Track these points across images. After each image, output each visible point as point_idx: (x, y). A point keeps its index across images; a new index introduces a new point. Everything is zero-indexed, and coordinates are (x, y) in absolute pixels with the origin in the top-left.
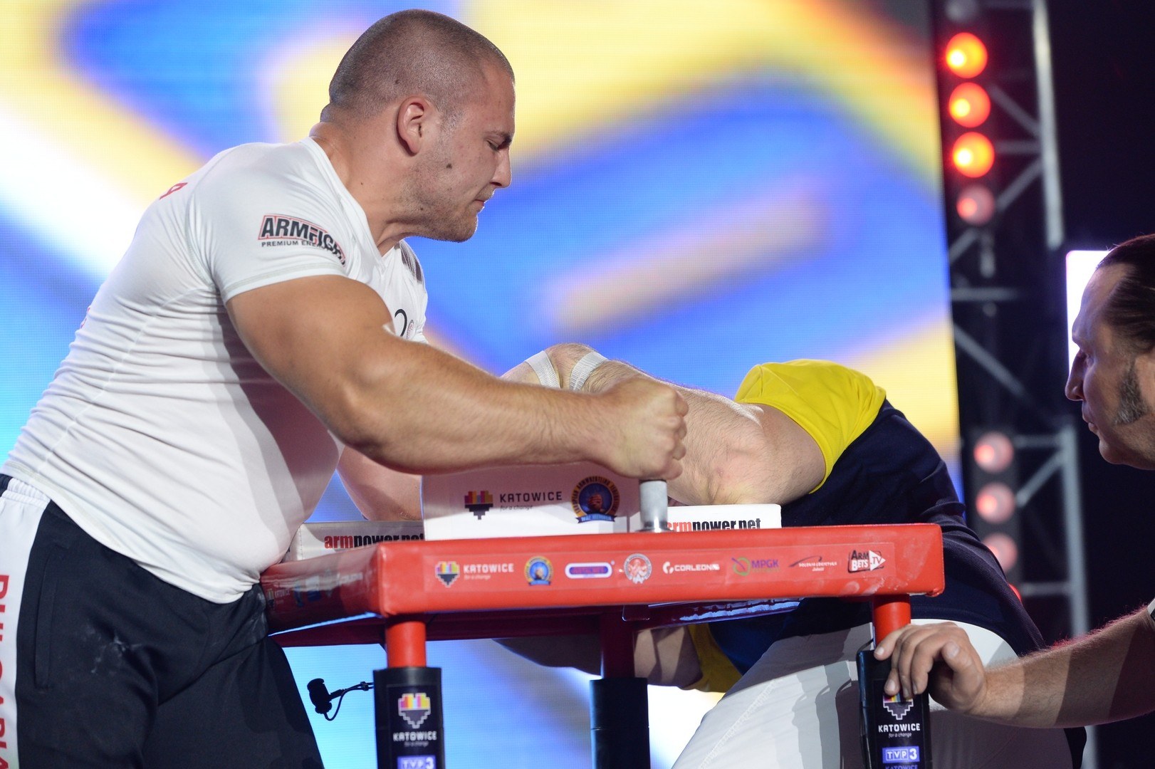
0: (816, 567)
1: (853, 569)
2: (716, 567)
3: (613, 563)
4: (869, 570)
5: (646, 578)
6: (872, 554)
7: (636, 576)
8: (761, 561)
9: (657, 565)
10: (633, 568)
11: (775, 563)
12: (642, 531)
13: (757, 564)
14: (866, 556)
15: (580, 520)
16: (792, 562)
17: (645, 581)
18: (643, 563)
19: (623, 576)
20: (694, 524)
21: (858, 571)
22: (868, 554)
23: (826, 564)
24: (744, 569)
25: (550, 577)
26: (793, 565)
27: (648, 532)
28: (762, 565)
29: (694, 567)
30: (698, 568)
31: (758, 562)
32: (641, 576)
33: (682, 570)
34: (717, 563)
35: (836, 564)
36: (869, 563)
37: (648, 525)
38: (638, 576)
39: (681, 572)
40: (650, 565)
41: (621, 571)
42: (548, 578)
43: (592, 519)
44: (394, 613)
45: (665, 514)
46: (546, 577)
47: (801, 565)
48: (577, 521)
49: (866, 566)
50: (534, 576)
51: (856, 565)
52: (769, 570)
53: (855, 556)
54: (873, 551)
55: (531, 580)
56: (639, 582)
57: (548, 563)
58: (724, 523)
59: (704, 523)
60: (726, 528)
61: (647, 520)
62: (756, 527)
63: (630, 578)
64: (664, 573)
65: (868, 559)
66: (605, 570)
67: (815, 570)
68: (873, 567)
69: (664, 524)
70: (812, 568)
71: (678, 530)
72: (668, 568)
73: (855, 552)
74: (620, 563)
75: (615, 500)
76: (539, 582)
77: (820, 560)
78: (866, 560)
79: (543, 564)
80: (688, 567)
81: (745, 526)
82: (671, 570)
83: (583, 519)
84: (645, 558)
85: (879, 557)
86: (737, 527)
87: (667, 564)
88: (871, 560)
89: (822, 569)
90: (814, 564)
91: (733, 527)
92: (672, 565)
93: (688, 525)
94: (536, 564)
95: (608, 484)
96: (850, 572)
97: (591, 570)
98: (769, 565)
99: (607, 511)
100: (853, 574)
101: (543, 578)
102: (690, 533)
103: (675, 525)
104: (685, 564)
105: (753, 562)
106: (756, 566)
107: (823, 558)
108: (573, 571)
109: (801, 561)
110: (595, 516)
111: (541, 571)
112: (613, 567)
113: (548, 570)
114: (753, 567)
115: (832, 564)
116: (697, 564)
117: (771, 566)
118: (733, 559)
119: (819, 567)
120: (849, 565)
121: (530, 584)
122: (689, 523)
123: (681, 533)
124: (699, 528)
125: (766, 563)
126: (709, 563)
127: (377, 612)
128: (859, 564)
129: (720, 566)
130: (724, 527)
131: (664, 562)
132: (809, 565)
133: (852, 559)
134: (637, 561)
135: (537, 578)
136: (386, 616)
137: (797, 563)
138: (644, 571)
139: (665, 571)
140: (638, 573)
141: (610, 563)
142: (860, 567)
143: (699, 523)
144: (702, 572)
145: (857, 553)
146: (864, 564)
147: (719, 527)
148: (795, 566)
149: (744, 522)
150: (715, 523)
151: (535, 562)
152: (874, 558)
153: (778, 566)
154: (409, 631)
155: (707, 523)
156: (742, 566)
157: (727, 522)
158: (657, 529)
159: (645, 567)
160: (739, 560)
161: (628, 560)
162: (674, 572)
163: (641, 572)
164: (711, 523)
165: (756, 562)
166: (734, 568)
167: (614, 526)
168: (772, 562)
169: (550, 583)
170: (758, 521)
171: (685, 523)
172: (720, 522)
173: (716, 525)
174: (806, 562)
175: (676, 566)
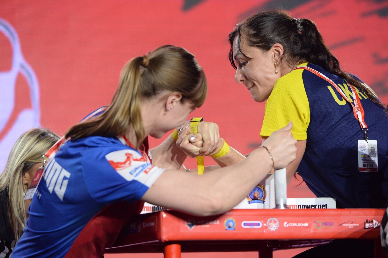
0: (350, 226)
1: (366, 228)
2: (306, 225)
3: (262, 221)
4: (373, 228)
5: (276, 228)
6: (375, 222)
7: (272, 227)
8: (327, 223)
9: (281, 223)
10: (271, 224)
11: (332, 224)
12: (274, 208)
13: (325, 224)
14: (372, 222)
15: (249, 203)
16: (340, 223)
17: (276, 230)
18: (275, 222)
19: (266, 227)
20: (298, 206)
21: (368, 228)
22: (373, 221)
23: (354, 225)
24: (319, 226)
25: (235, 227)
26: (340, 225)
27: (278, 209)
28: (327, 224)
29: (297, 224)
30: (299, 225)
31: (325, 223)
32: (274, 228)
33: (292, 225)
34: (307, 223)
35: (359, 225)
36: (373, 225)
37: (277, 206)
38: (273, 228)
39: (291, 227)
40: (278, 223)
41: (265, 225)
42: (234, 227)
43: (254, 202)
44: (167, 240)
45: (286, 201)
46: (233, 227)
47: (344, 225)
48: (248, 203)
49: (372, 226)
50: (228, 226)
51: (367, 225)
52: (330, 227)
53: (367, 222)
54: (375, 220)
55: (227, 228)
56: (273, 230)
57: (234, 221)
58: (311, 205)
59: (303, 205)
60: (312, 208)
61: (278, 203)
62: (325, 207)
63: (270, 228)
64: (284, 226)
65: (373, 223)
66: (259, 225)
67: (349, 227)
68: (375, 227)
69: (285, 205)
70: (348, 226)
71: (291, 208)
72: (286, 225)
73: (367, 220)
74: (266, 222)
75: (265, 194)
76: (230, 229)
77: (352, 223)
78: (372, 224)
79: (232, 221)
80: (295, 225)
81: (320, 208)
82: (287, 225)
83: (250, 202)
84: (276, 220)
85: (378, 223)
86: (317, 207)
87: (286, 223)
88: (374, 223)
89: (353, 227)
90: (349, 225)
91: (315, 207)
92: (288, 223)
93: (296, 206)
94: (229, 221)
95: (262, 187)
96: (365, 228)
97: (252, 224)
98: (330, 225)
99: (261, 198)
100: (366, 229)
101: (232, 227)
102: (296, 210)
103: (290, 206)
104: (294, 223)
105: (323, 223)
106: (324, 225)
107: (353, 223)
108: (245, 224)
109: (344, 223)
110: (256, 201)
111: (231, 224)
112: (262, 223)
113: (234, 225)
114: (323, 225)
115: (358, 225)
116: (299, 223)
117: (331, 225)
118: (314, 222)
119: (352, 226)
120: (365, 225)
121: (226, 229)
122: (296, 205)
123: (293, 210)
124: (300, 208)
125: (329, 224)
126: (304, 223)
127: (160, 240)
128: (369, 225)
129: (309, 224)
130: (311, 208)
131: (284, 222)
132: (347, 225)
133: (366, 223)
134: (273, 221)
135: (230, 227)
136: (163, 241)
137: (342, 224)
138: (276, 225)
139: (285, 225)
140: (273, 226)
141: (261, 221)
142: (369, 226)
143: (300, 205)
144: (300, 227)
145: (368, 221)
146: (371, 225)
147: (310, 208)
148: (341, 225)
149: (320, 205)
150: (308, 205)
151: (228, 220)
152: (376, 223)
153: (333, 225)
154: (174, 249)
155: (304, 205)
156: (318, 224)
157: (313, 205)
158: (282, 207)
159: (276, 224)
160: (317, 222)
161: (269, 220)
162: (289, 226)
163: (274, 226)
164: (306, 205)
165: (324, 223)
166: (314, 225)
167: (264, 206)
168: (331, 223)
169: (235, 229)
170: (326, 205)
171: (294, 205)
172: (310, 205)
173: (308, 207)
174: (346, 224)
175: (290, 224)
